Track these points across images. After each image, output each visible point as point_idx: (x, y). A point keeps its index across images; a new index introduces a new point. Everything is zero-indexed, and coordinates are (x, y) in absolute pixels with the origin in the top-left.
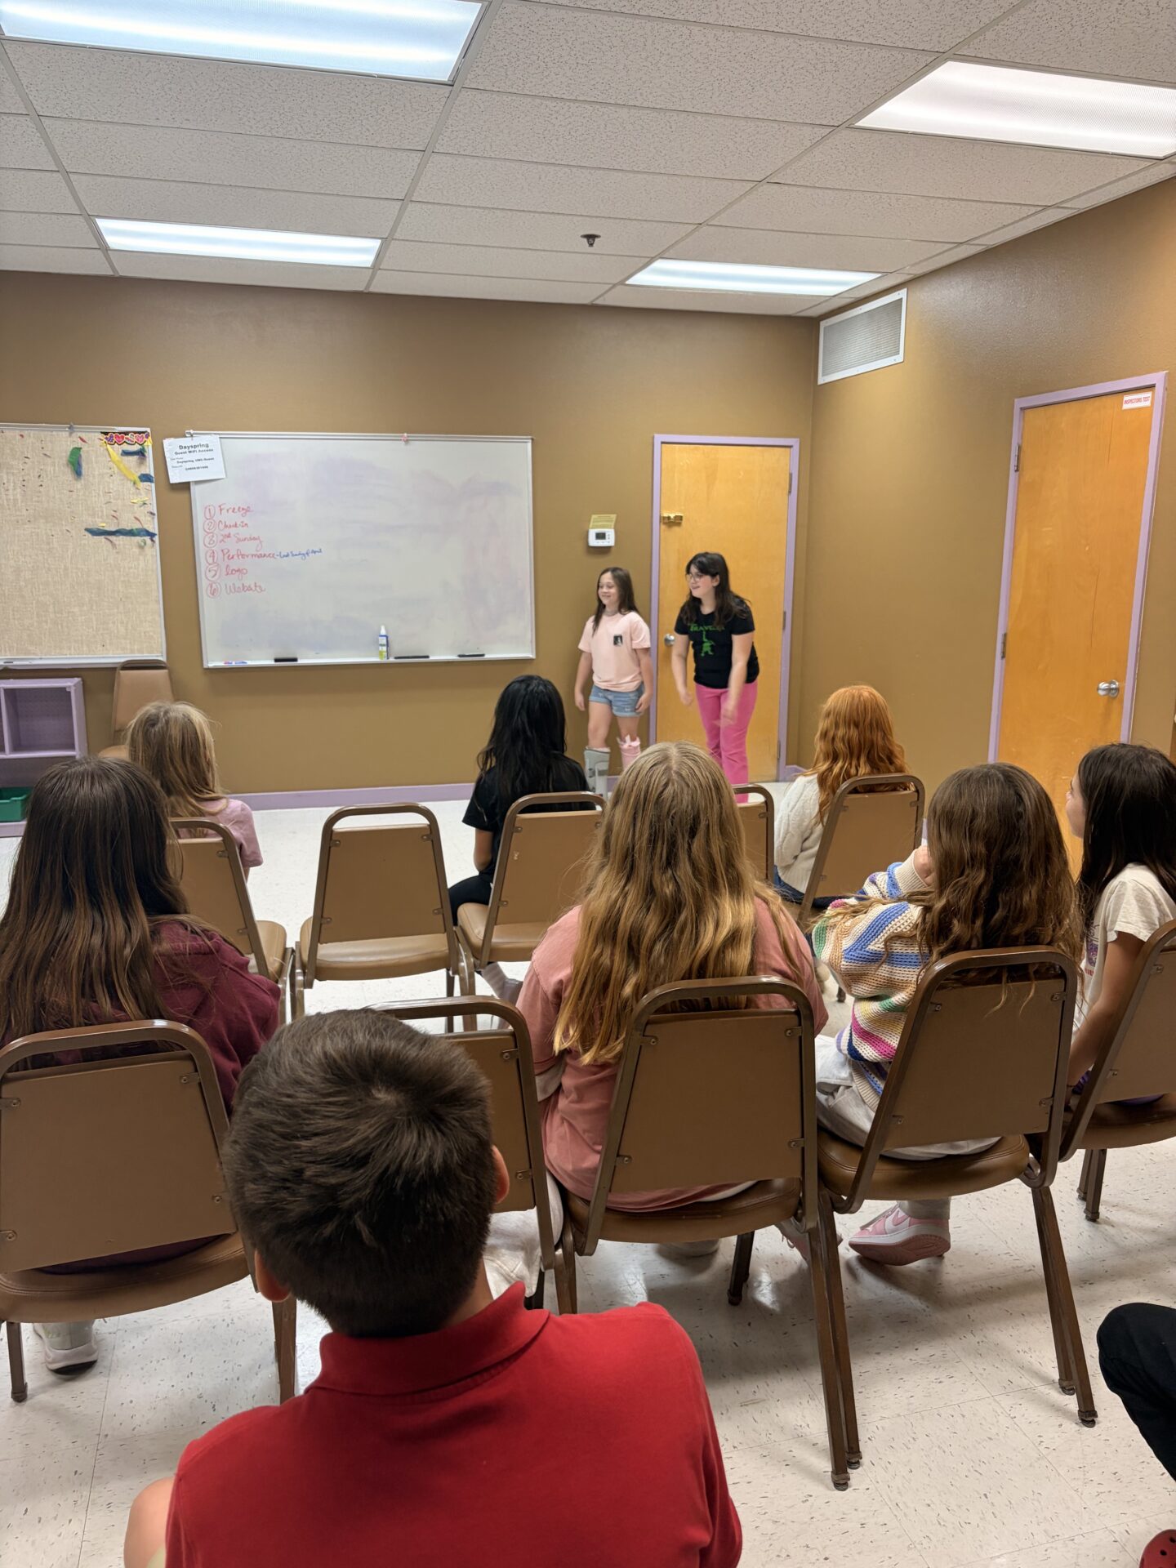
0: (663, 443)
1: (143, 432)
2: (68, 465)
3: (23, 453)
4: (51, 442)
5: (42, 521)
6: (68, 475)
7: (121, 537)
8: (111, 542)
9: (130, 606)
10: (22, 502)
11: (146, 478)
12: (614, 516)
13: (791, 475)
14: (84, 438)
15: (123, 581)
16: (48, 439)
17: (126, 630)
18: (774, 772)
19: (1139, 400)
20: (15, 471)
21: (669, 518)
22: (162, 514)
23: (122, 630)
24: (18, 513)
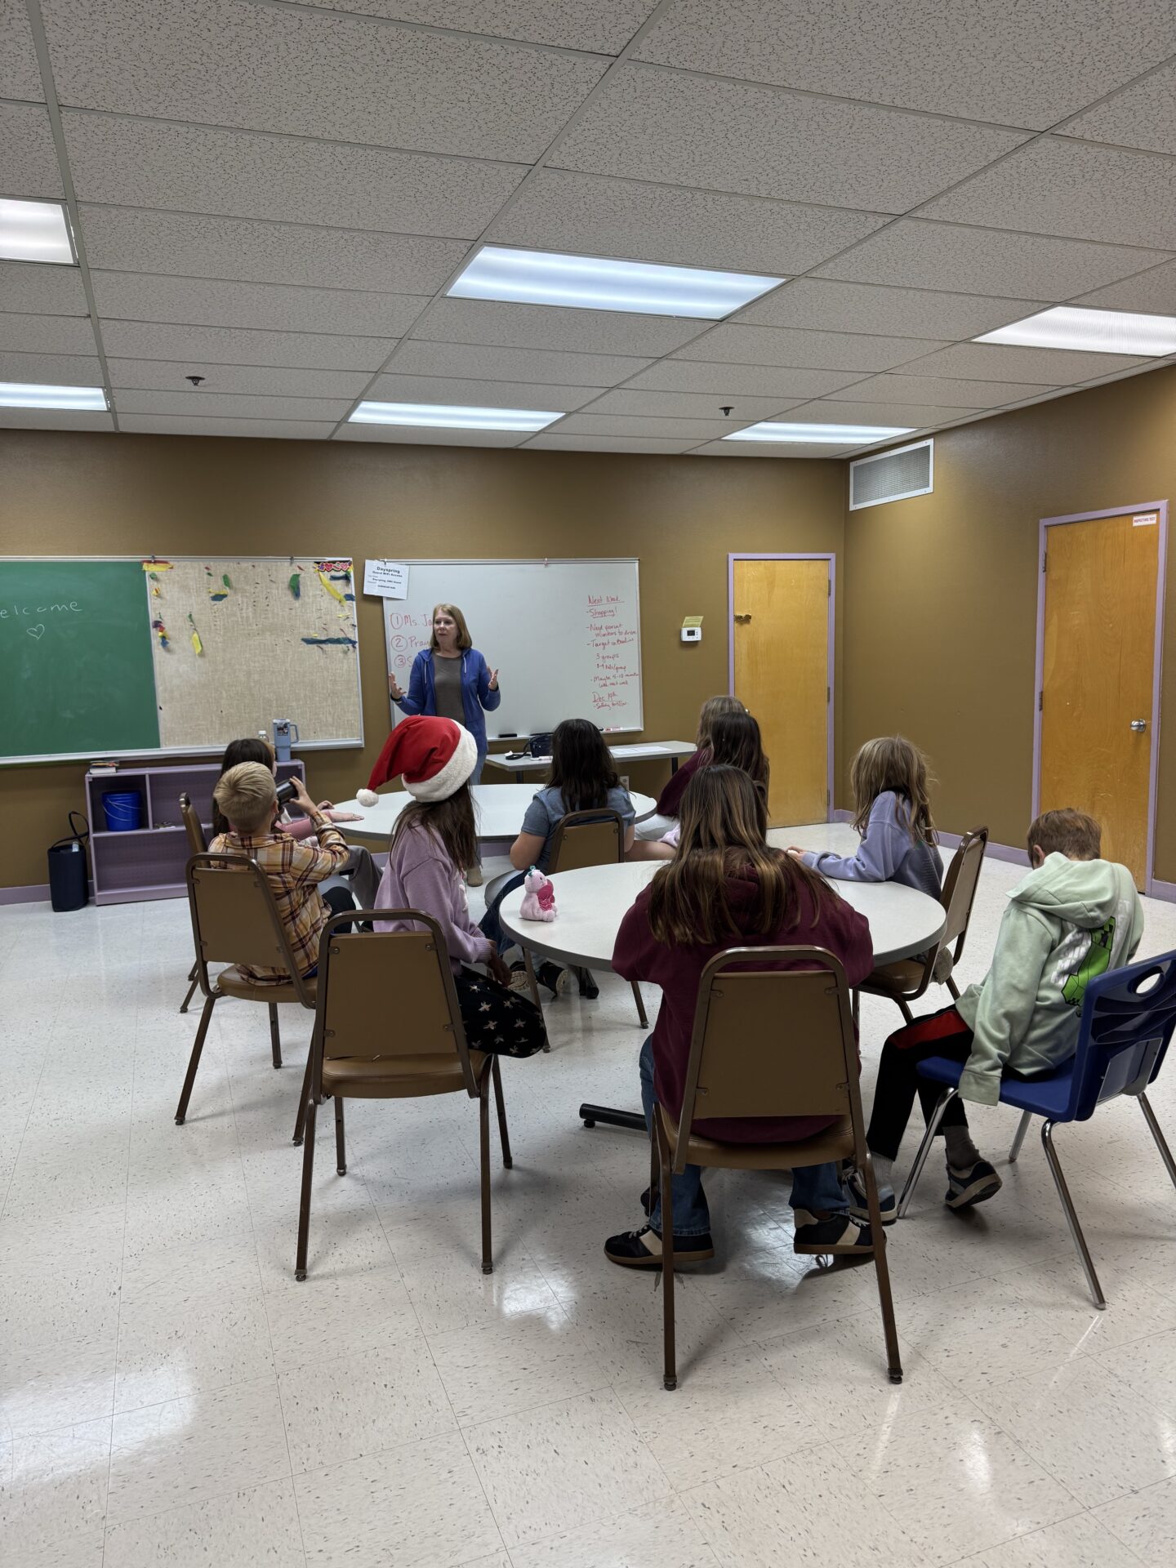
0: (735, 560)
1: (347, 561)
2: (289, 588)
3: (254, 579)
4: (276, 570)
5: (268, 633)
6: (289, 597)
7: (329, 645)
8: (322, 649)
9: (336, 699)
10: (253, 618)
11: (349, 597)
12: (701, 618)
13: (830, 581)
14: (302, 567)
15: (331, 680)
16: (274, 568)
17: (333, 719)
18: (825, 815)
19: (1146, 520)
20: (248, 594)
21: (741, 617)
22: (361, 625)
23: (330, 720)
24: (250, 628)
